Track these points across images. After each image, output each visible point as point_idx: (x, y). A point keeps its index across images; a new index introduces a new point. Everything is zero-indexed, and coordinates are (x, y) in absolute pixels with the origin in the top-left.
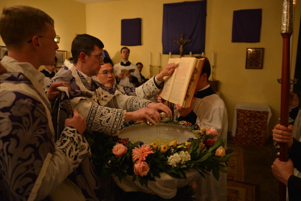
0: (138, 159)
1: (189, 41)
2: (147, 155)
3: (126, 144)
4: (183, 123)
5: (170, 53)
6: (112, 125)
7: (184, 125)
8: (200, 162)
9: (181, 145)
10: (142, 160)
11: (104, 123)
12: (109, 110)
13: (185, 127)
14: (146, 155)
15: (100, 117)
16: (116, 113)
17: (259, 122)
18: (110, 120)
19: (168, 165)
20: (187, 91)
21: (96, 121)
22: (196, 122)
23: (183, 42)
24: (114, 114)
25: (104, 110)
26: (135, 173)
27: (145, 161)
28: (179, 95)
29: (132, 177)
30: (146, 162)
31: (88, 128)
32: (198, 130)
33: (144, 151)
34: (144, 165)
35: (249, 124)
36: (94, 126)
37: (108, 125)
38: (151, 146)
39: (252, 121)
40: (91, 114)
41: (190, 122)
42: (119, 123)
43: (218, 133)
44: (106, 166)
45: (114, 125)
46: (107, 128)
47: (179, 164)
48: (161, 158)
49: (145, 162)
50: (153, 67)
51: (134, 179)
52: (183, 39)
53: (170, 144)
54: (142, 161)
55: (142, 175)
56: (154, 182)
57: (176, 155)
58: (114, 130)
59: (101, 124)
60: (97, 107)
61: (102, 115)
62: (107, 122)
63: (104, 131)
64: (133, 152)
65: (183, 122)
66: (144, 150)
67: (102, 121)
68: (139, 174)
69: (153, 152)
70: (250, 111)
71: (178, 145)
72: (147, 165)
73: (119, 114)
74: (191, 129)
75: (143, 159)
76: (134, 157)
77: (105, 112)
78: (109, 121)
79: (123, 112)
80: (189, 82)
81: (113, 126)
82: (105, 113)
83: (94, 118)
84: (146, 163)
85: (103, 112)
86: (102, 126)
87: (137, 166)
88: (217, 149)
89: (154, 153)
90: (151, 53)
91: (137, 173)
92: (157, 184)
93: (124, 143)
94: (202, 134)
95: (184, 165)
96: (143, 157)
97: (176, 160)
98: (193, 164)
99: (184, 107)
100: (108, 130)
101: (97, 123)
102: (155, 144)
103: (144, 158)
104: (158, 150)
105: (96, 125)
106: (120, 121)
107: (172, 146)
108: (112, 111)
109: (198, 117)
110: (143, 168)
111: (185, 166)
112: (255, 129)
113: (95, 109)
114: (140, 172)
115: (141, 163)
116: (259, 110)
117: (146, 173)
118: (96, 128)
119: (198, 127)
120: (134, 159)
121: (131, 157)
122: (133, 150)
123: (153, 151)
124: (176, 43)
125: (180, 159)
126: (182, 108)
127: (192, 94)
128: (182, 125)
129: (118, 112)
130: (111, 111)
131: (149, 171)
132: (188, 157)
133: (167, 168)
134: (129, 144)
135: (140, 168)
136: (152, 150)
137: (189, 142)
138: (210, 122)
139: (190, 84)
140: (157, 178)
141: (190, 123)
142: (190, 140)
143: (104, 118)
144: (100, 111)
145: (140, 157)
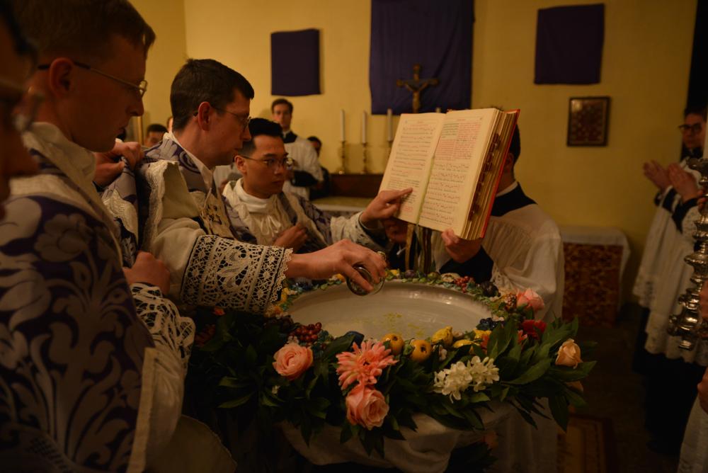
0: (355, 383)
1: (434, 82)
2: (380, 371)
3: (316, 340)
4: (450, 280)
5: (390, 112)
6: (251, 289)
7: (453, 283)
8: (523, 383)
9: (462, 338)
10: (366, 384)
11: (229, 284)
12: (244, 251)
13: (459, 288)
14: (376, 371)
15: (219, 270)
16: (262, 257)
17: (600, 271)
18: (246, 275)
19: (434, 393)
20: (476, 197)
21: (208, 281)
22: (490, 276)
23: (421, 86)
24: (258, 260)
25: (230, 250)
26: (351, 421)
27: (376, 387)
28: (450, 207)
29: (339, 430)
30: (377, 389)
31: (189, 298)
32: (496, 298)
33: (368, 360)
34: (375, 399)
35: (577, 277)
36: (204, 294)
37: (242, 289)
38: (387, 345)
39: (584, 270)
40: (194, 260)
41: (469, 276)
42: (271, 285)
43: (546, 303)
44: (267, 402)
45: (256, 290)
46: (239, 297)
47: (468, 391)
48: (417, 376)
49: (375, 391)
50: (348, 145)
51: (346, 435)
52: (420, 77)
53: (437, 337)
54: (369, 386)
55: (370, 426)
56: (399, 442)
57: (458, 367)
58: (258, 302)
59: (221, 288)
60: (210, 241)
61: (223, 264)
62: (238, 282)
63: (231, 306)
64: (339, 363)
65: (450, 276)
66: (371, 355)
67: (223, 279)
68: (361, 423)
69: (394, 359)
70: (579, 245)
71: (455, 339)
72: (383, 397)
73: (271, 259)
74: (474, 295)
75: (369, 381)
76: (344, 375)
77: (233, 254)
78: (243, 280)
79: (281, 256)
80: (481, 173)
81: (255, 294)
82: (232, 257)
83: (202, 272)
84: (379, 393)
85: (228, 257)
86: (225, 294)
87: (354, 401)
88: (561, 348)
89: (397, 364)
90: (344, 112)
91: (354, 420)
92: (406, 445)
93: (310, 336)
94: (509, 307)
95: (483, 394)
96: (369, 376)
97: (459, 382)
98: (507, 390)
99: (466, 238)
100: (241, 302)
101: (210, 285)
102: (395, 338)
103: (372, 378)
104: (405, 353)
105: (208, 292)
106: (273, 278)
107: (441, 342)
108: (251, 253)
109: (495, 264)
110: (372, 405)
111: (485, 398)
112: (592, 286)
113: (205, 246)
114: (363, 417)
115: (365, 394)
116: (602, 242)
117: (379, 420)
118: (210, 299)
119: (495, 289)
120: (344, 380)
121: (334, 376)
122: (337, 356)
123: (393, 356)
124: (403, 87)
125: (470, 378)
126: (461, 240)
127: (486, 204)
128: (449, 285)
129: (267, 257)
130: (248, 253)
131: (388, 413)
132: (493, 373)
133: (435, 404)
134: (324, 340)
135: (365, 408)
136: (390, 354)
137: (486, 329)
138: (526, 274)
139: (482, 177)
140: (406, 433)
141: (471, 279)
142: (485, 325)
143: (228, 271)
144: (220, 252)
145: (361, 377)
